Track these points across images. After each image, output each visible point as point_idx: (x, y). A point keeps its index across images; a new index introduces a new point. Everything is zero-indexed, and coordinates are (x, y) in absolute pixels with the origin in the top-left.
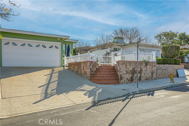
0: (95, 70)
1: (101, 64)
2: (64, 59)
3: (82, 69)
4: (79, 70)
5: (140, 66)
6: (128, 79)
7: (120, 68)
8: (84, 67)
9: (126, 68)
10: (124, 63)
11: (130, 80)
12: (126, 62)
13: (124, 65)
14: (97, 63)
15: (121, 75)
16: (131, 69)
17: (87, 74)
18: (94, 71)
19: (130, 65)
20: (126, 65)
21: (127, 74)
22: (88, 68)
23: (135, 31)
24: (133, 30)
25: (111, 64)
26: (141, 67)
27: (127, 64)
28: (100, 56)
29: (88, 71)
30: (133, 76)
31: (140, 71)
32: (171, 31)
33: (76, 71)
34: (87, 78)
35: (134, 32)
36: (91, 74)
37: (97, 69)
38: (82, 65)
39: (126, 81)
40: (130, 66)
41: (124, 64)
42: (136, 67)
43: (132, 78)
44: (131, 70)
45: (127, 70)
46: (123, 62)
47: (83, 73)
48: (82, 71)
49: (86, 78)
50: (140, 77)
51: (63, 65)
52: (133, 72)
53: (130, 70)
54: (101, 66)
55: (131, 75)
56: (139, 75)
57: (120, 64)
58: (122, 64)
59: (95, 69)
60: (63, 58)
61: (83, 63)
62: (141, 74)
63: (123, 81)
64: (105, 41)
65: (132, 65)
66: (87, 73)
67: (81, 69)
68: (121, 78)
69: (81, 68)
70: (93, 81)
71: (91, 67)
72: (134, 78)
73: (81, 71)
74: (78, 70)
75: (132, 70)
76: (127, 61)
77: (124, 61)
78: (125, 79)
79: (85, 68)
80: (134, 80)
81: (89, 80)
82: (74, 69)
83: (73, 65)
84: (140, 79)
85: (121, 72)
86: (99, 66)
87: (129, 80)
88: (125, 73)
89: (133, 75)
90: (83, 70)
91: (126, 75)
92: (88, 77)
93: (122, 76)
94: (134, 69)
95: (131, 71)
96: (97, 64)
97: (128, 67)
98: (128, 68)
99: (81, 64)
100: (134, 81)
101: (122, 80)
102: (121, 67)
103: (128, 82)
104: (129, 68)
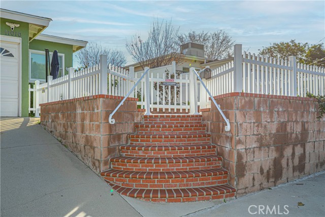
0: (130, 131)
1: (152, 106)
2: (32, 93)
3: (79, 129)
4: (70, 130)
5: (302, 116)
6: (265, 171)
7: (237, 127)
8: (83, 119)
9: (258, 123)
10: (250, 104)
11: (271, 172)
12: (256, 100)
13: (252, 112)
14: (138, 103)
15: (240, 157)
16: (273, 128)
17: (93, 148)
18: (124, 137)
19: (271, 113)
20: (258, 114)
21: (260, 148)
22: (98, 126)
23: (221, 38)
24: (217, 36)
25: (186, 107)
26: (305, 120)
27: (259, 107)
28: (147, 80)
29: (100, 137)
30: (282, 156)
31: (302, 134)
32: (292, 41)
33: (61, 135)
34: (94, 164)
35: (220, 41)
36: (110, 151)
37: (136, 126)
38: (79, 111)
39: (258, 177)
40: (271, 117)
41: (250, 108)
42: (288, 121)
43: (277, 163)
44: (274, 131)
45: (261, 130)
46: (247, 99)
47: (82, 142)
48: (79, 133)
49: (90, 165)
50: (303, 157)
51: (30, 109)
52: (281, 140)
53: (270, 134)
54: (151, 117)
55: (273, 155)
56: (299, 150)
57: (237, 109)
58: (243, 107)
59: (129, 129)
60: (30, 90)
61: (80, 104)
62: (304, 146)
63: (247, 180)
64: (163, 46)
65: (278, 112)
66: (95, 145)
67: (75, 128)
68: (242, 169)
69: (75, 122)
70: (120, 184)
71: (112, 121)
72: (284, 162)
73: (75, 135)
74: (66, 132)
75: (278, 131)
76: (260, 95)
77: (251, 94)
78: (256, 169)
79: (87, 122)
80: (284, 171)
81: (102, 174)
82: (55, 127)
83: (54, 110)
84: (301, 168)
85: (239, 142)
86: (146, 117)
87: (268, 172)
88: (254, 145)
89: (280, 150)
90: (82, 132)
91: (257, 153)
92: (97, 164)
93: (244, 161)
94: (283, 126)
95: (274, 135)
96: (139, 106)
97: (265, 119)
98: (264, 123)
99: (75, 109)
100: (284, 178)
101: (243, 175)
102: (240, 119)
103: (265, 184)
104: (268, 126)
